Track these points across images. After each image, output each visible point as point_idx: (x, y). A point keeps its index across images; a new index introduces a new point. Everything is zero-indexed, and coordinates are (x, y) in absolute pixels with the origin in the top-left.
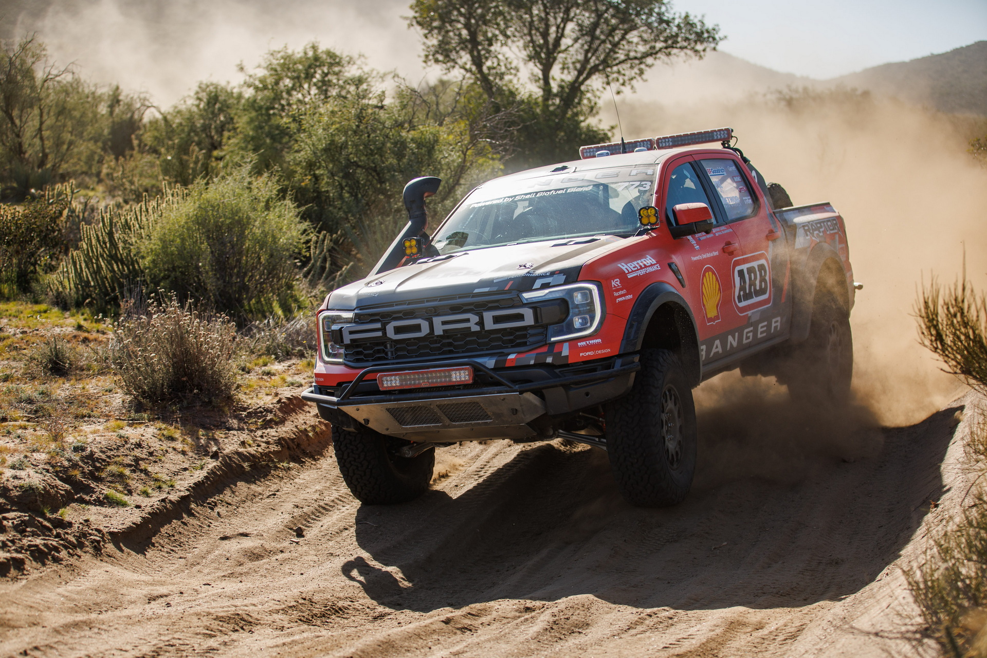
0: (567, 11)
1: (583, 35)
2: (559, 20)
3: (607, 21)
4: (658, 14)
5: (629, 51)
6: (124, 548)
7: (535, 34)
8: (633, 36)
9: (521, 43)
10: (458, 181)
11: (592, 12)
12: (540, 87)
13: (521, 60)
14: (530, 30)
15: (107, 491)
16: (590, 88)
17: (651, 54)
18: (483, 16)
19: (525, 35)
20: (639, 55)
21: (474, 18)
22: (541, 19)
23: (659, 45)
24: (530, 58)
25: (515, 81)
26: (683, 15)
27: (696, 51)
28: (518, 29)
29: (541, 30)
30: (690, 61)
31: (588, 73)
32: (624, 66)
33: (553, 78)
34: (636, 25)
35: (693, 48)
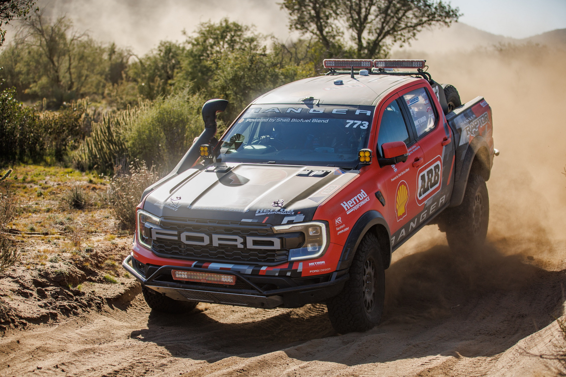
1: (381, 13)
2: (367, 5)
3: (394, 5)
5: (407, 22)
6: (114, 307)
7: (353, 13)
8: (410, 14)
9: (345, 18)
12: (356, 43)
13: (345, 28)
14: (350, 11)
15: (105, 275)
16: (385, 44)
17: (420, 24)
18: (323, 3)
19: (347, 13)
20: (413, 25)
21: (318, 3)
22: (356, 4)
23: (424, 19)
24: (351, 27)
25: (342, 40)
27: (446, 23)
28: (344, 10)
29: (357, 10)
30: (442, 28)
31: (384, 35)
32: (404, 31)
33: (363, 38)
34: (411, 8)
35: (444, 21)
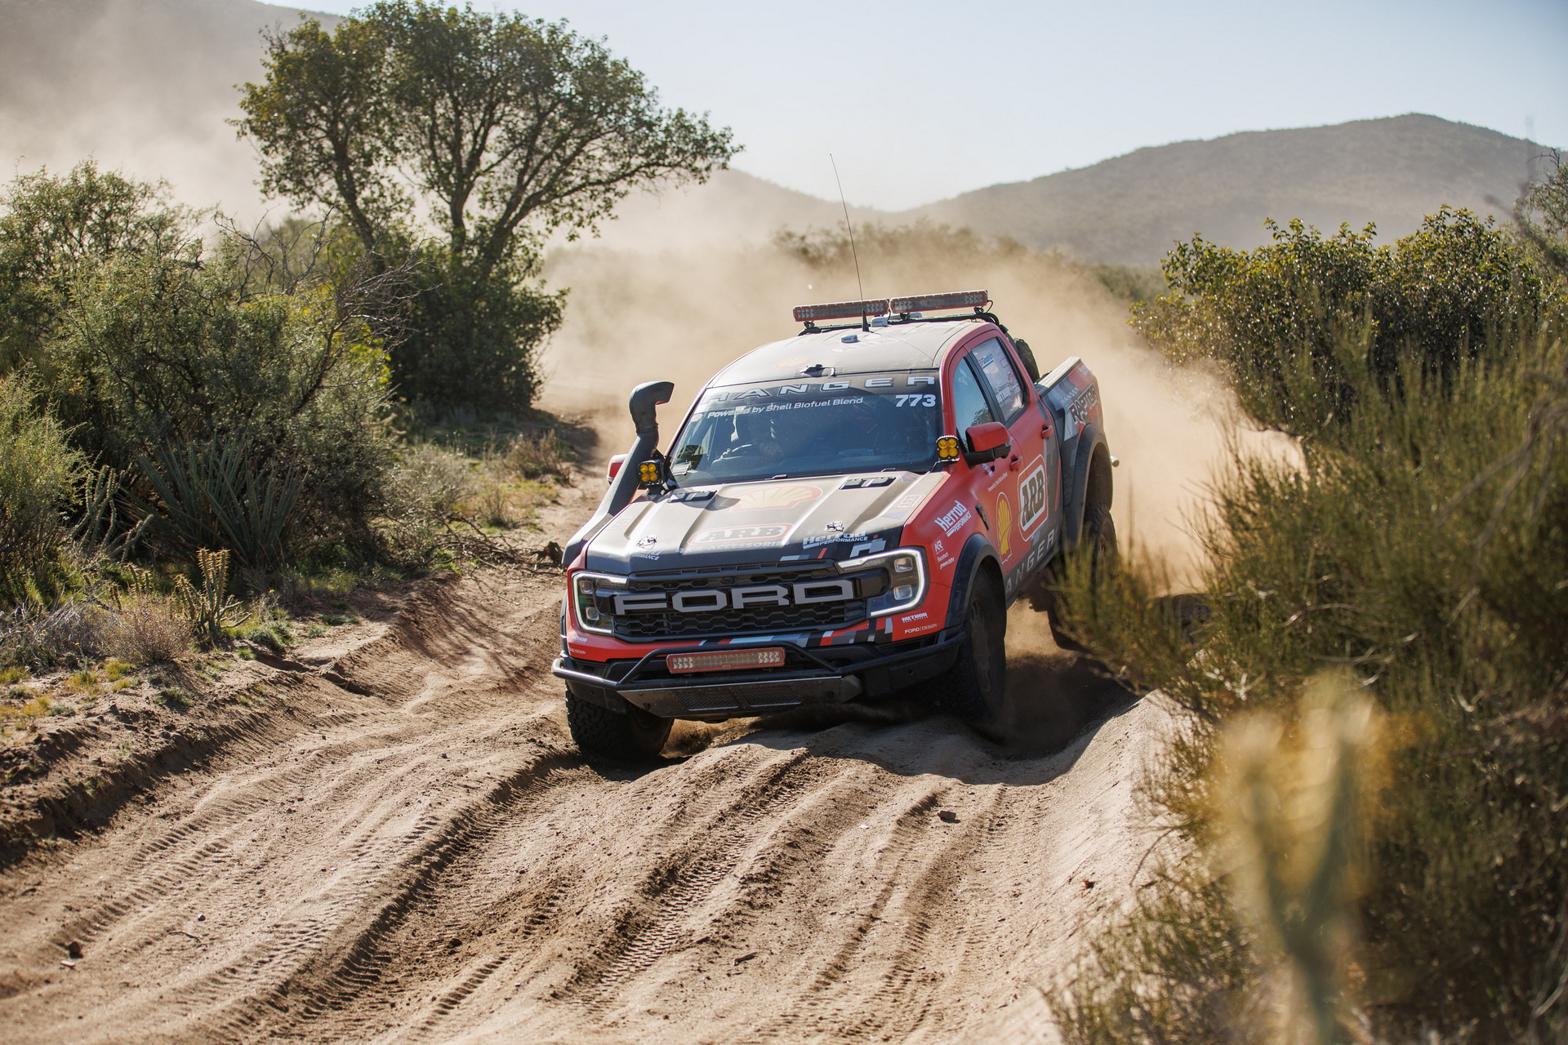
0: (491, 108)
1: (516, 147)
2: (477, 123)
3: (553, 124)
4: (635, 112)
5: (588, 172)
7: (440, 146)
8: (595, 148)
9: (417, 161)
10: (319, 381)
11: (530, 109)
12: (447, 231)
13: (417, 187)
14: (432, 140)
16: (527, 230)
17: (624, 176)
18: (356, 118)
19: (423, 147)
20: (604, 178)
21: (343, 121)
22: (449, 122)
23: (636, 161)
24: (432, 184)
25: (408, 221)
26: (675, 113)
27: (695, 170)
28: (413, 138)
29: (449, 139)
30: (685, 186)
31: (524, 206)
32: (581, 195)
33: (468, 215)
34: (599, 130)
35: (690, 165)
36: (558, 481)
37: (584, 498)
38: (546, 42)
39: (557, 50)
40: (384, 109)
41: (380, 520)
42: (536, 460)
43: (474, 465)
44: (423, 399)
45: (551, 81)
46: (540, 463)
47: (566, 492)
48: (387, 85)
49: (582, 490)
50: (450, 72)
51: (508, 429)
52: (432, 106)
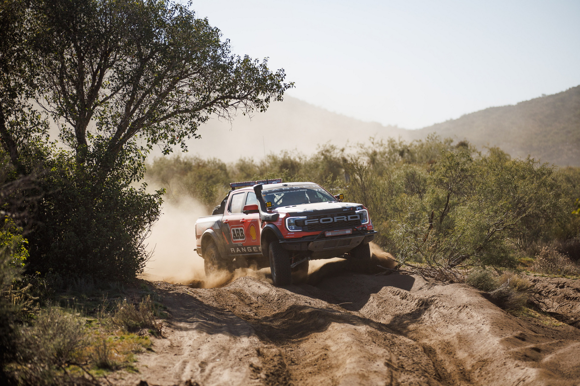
0: (105, 55)
1: (124, 84)
2: (95, 67)
3: (152, 69)
4: (213, 58)
5: (179, 103)
7: (68, 83)
8: (184, 86)
9: (50, 94)
11: (133, 56)
12: (73, 147)
13: (50, 114)
14: (61, 79)
16: (133, 146)
17: (205, 106)
19: (55, 84)
20: (190, 107)
22: (74, 65)
23: (214, 95)
24: (62, 112)
25: (44, 139)
26: (242, 59)
27: (258, 102)
28: (47, 77)
29: (75, 78)
30: (250, 113)
31: (130, 128)
32: (173, 120)
33: (89, 134)
34: (186, 72)
35: (254, 98)
36: (152, 334)
37: (171, 346)
38: (146, 5)
39: (155, 11)
40: (25, 55)
41: (13, 365)
42: (136, 318)
43: (90, 322)
44: (53, 272)
45: (150, 35)
46: (139, 320)
47: (158, 342)
48: (28, 38)
49: (170, 340)
50: (74, 27)
51: (117, 294)
52: (62, 53)
